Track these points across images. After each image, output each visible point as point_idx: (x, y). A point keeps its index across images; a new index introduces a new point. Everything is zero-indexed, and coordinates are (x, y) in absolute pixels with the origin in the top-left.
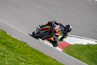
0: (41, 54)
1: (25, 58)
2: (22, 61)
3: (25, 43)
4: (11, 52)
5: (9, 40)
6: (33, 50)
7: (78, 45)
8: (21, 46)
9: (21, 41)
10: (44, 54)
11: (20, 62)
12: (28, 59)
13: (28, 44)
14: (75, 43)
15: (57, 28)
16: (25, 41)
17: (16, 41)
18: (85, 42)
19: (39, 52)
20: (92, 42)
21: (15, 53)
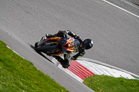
0: (52, 82)
1: (27, 84)
2: (23, 88)
3: (31, 63)
4: (9, 73)
5: (9, 57)
6: (41, 74)
7: (107, 77)
8: (25, 67)
9: (26, 60)
10: (55, 83)
11: (20, 90)
12: (32, 86)
13: (35, 65)
14: (102, 73)
15: (70, 41)
16: (32, 61)
17: (19, 58)
18: (116, 73)
19: (50, 79)
20: (127, 75)
21: (14, 76)
